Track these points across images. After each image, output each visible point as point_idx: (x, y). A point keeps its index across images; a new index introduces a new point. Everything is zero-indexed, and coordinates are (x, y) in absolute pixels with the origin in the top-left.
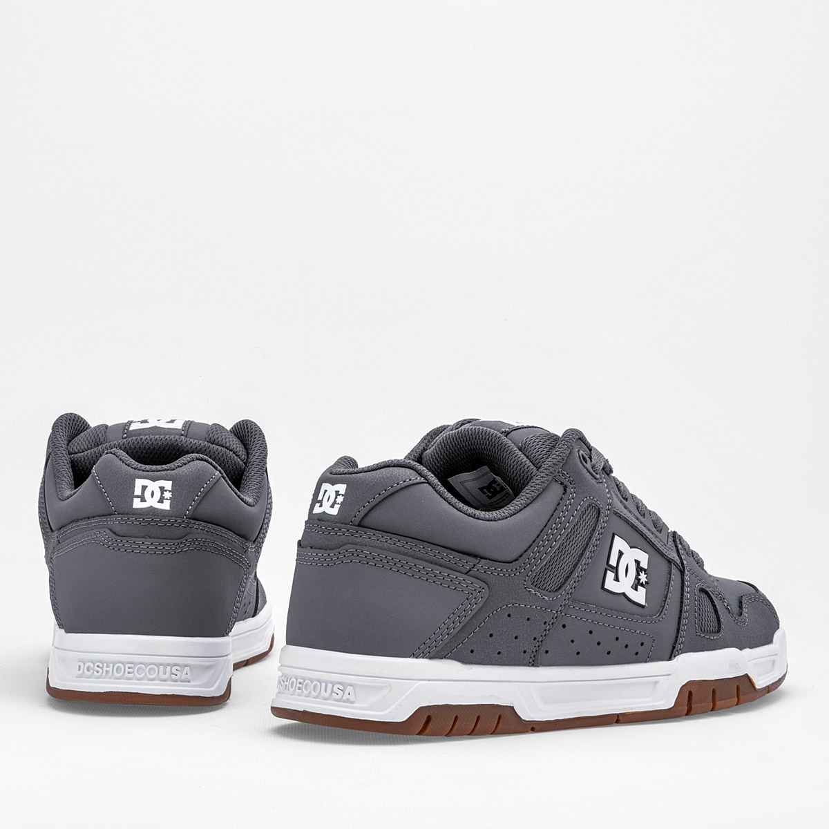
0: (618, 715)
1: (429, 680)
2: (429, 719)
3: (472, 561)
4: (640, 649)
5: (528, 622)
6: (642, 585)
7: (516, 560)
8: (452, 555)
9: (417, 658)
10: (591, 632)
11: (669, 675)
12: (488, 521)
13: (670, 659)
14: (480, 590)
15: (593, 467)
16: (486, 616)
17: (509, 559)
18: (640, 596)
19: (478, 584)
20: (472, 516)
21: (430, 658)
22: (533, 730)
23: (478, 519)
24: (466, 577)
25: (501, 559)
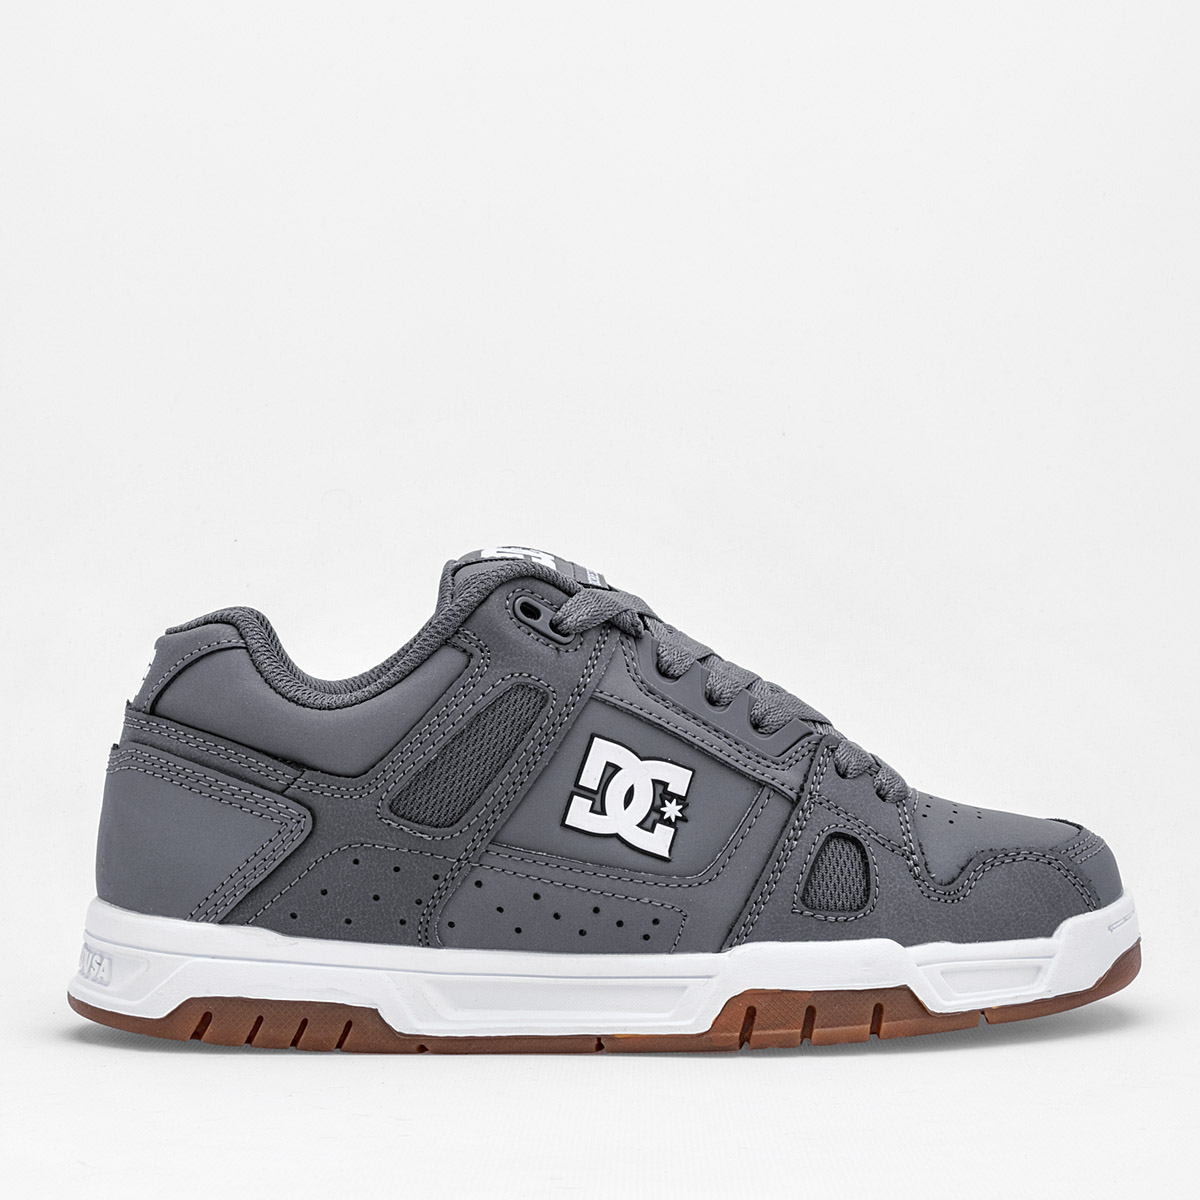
0: (599, 1038)
1: (213, 958)
2: (207, 1019)
3: (291, 772)
4: (652, 930)
5: (398, 875)
6: (668, 822)
7: (365, 773)
8: (264, 762)
9: (197, 921)
10: (537, 896)
11: (709, 977)
12: (320, 709)
13: (719, 950)
14: (299, 818)
15: (554, 626)
16: (312, 860)
17: (353, 771)
18: (659, 841)
19: (295, 810)
20: (293, 701)
21: (221, 922)
22: (422, 1050)
23: (304, 705)
24: (279, 798)
25: (339, 770)
